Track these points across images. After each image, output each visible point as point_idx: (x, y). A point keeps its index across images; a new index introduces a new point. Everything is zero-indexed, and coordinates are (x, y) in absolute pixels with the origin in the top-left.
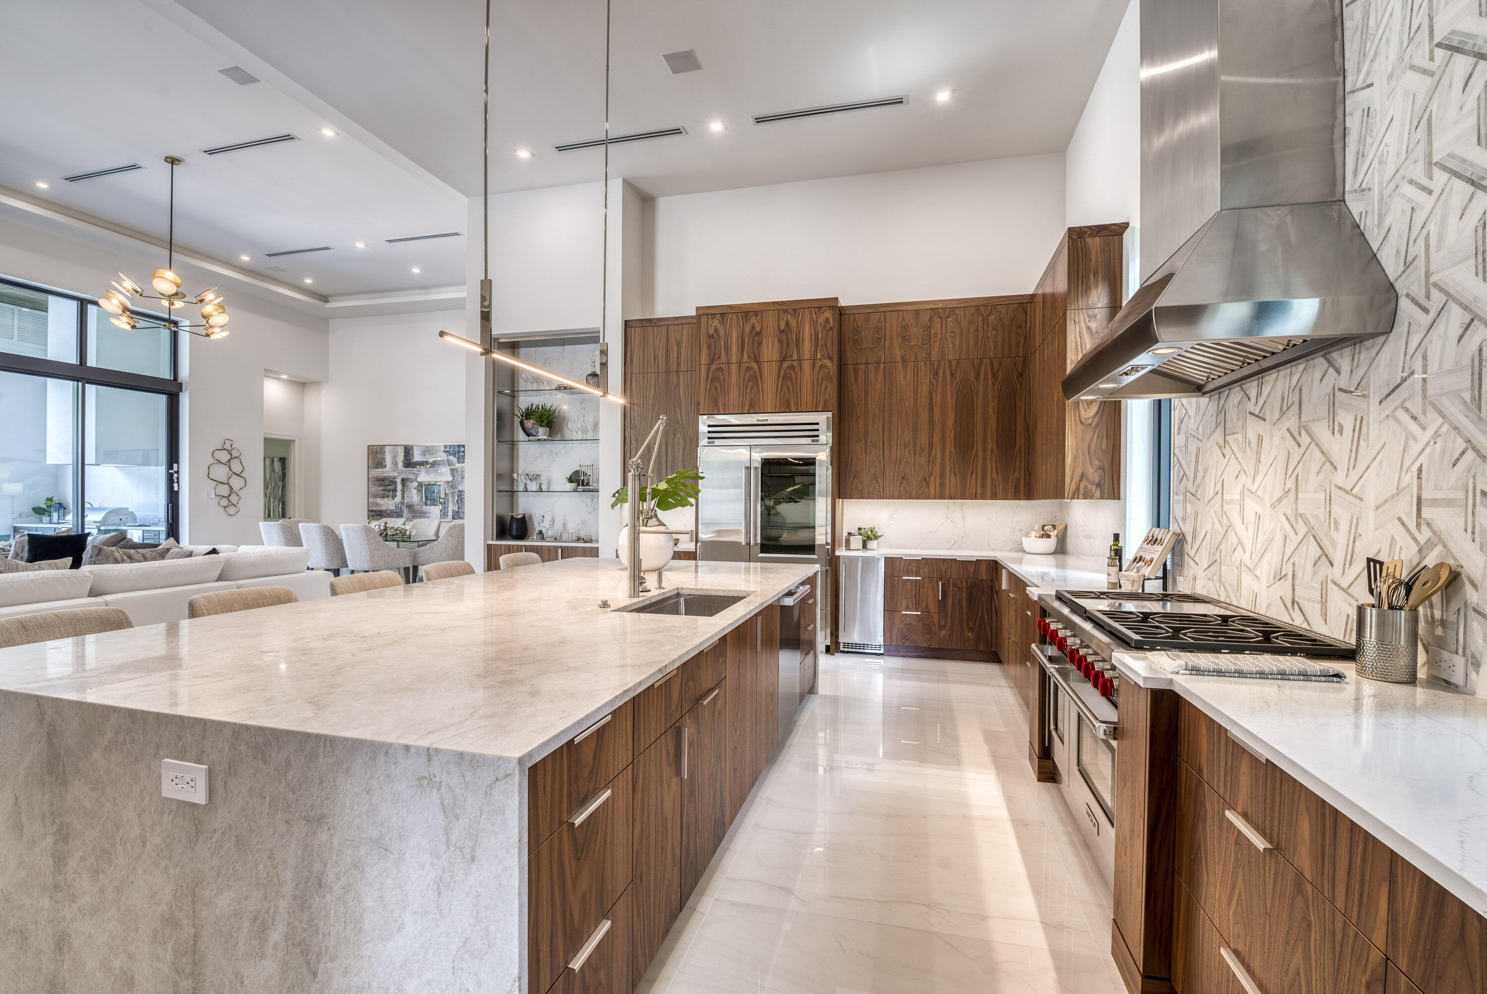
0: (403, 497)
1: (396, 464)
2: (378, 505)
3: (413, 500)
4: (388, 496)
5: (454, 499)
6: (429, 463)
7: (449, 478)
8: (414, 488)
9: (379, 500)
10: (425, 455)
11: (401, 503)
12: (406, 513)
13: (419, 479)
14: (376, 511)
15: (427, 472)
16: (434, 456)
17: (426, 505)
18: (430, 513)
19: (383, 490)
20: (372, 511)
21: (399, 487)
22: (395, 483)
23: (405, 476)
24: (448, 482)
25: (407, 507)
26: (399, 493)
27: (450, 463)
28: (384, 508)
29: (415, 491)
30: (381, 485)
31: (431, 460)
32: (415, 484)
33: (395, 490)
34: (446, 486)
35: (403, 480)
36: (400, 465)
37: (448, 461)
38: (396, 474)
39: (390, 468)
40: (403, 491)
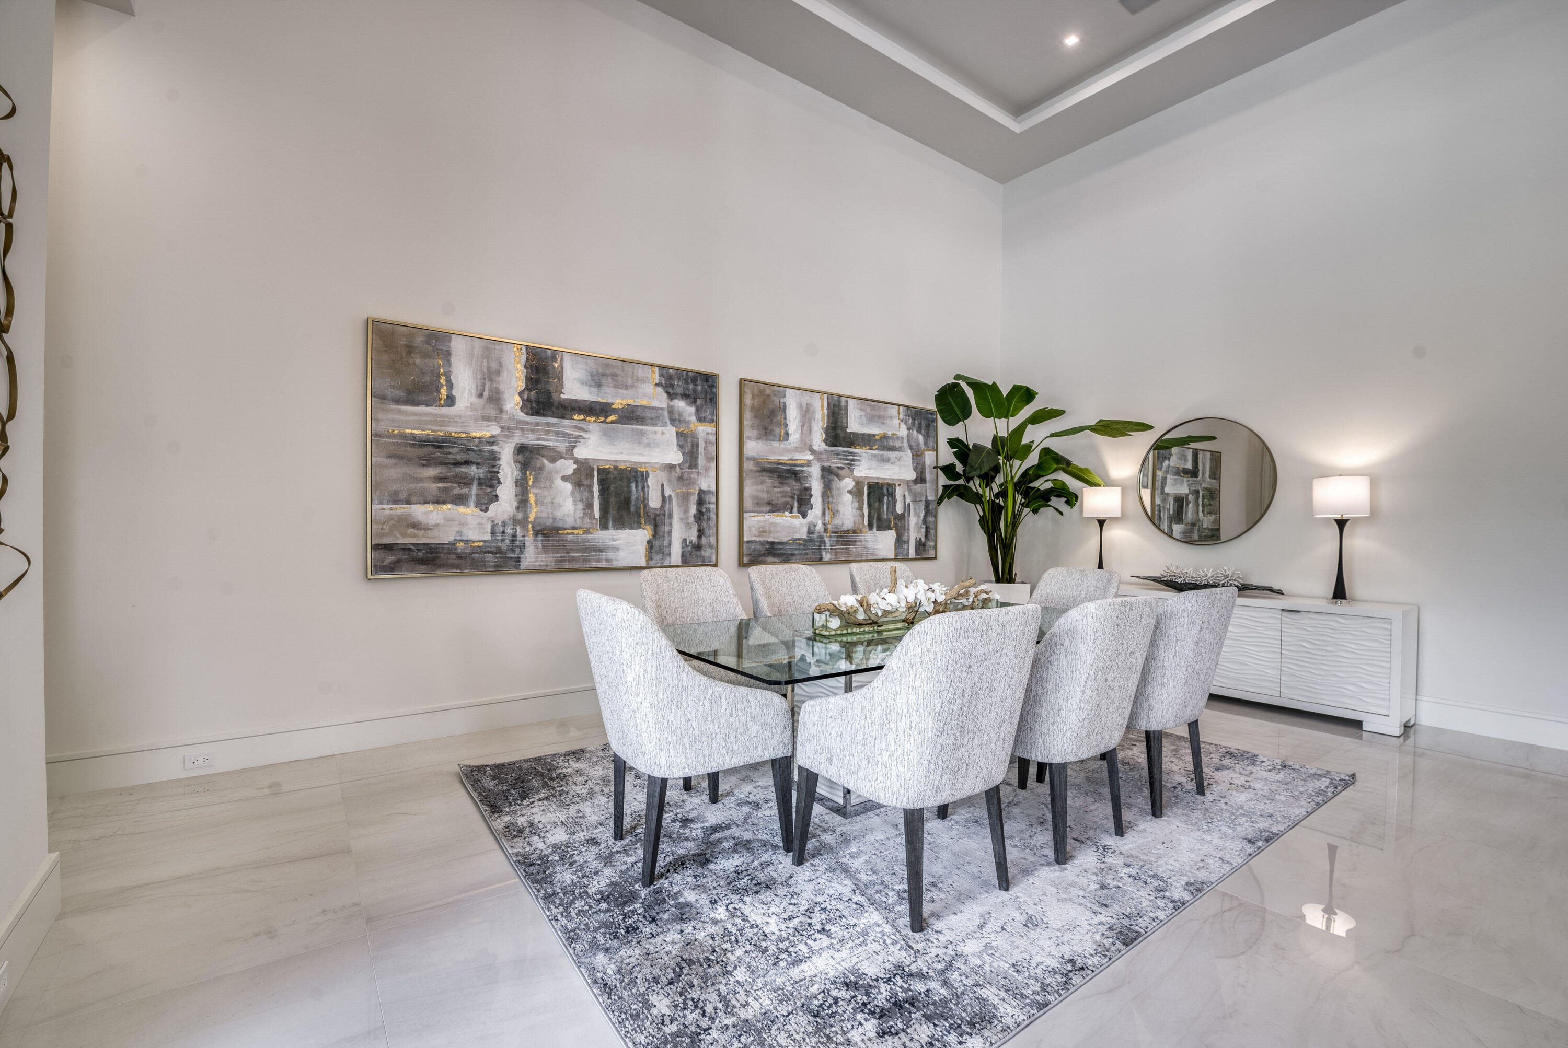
0: (523, 503)
1: (495, 399)
2: (415, 525)
3: (559, 514)
4: (461, 500)
5: (686, 511)
6: (615, 411)
7: (676, 457)
8: (565, 478)
9: (420, 512)
10: (599, 385)
11: (515, 522)
12: (531, 555)
13: (582, 452)
14: (406, 549)
15: (606, 434)
16: (630, 392)
17: (604, 527)
18: (617, 549)
19: (441, 479)
20: (389, 548)
21: (508, 470)
22: (494, 458)
23: (530, 440)
24: (671, 467)
25: (537, 533)
26: (506, 492)
27: (675, 419)
28: (445, 537)
29: (568, 487)
30: (427, 461)
31: (618, 403)
32: (568, 467)
33: (491, 481)
34: (663, 476)
35: (521, 449)
36: (513, 403)
37: (671, 410)
38: (495, 430)
39: (472, 407)
40: (522, 485)
